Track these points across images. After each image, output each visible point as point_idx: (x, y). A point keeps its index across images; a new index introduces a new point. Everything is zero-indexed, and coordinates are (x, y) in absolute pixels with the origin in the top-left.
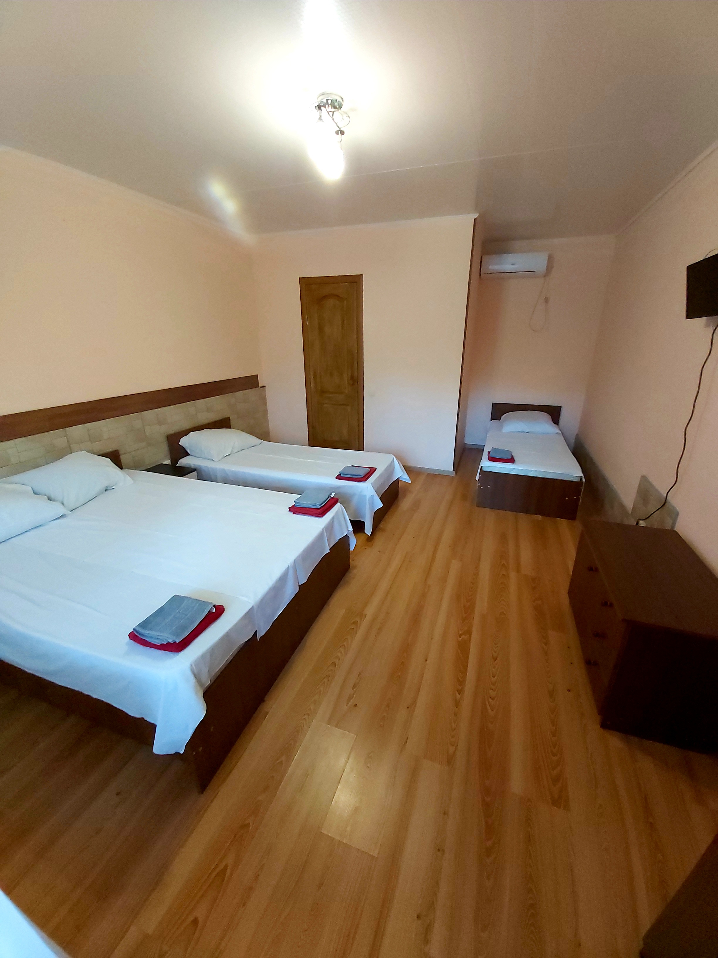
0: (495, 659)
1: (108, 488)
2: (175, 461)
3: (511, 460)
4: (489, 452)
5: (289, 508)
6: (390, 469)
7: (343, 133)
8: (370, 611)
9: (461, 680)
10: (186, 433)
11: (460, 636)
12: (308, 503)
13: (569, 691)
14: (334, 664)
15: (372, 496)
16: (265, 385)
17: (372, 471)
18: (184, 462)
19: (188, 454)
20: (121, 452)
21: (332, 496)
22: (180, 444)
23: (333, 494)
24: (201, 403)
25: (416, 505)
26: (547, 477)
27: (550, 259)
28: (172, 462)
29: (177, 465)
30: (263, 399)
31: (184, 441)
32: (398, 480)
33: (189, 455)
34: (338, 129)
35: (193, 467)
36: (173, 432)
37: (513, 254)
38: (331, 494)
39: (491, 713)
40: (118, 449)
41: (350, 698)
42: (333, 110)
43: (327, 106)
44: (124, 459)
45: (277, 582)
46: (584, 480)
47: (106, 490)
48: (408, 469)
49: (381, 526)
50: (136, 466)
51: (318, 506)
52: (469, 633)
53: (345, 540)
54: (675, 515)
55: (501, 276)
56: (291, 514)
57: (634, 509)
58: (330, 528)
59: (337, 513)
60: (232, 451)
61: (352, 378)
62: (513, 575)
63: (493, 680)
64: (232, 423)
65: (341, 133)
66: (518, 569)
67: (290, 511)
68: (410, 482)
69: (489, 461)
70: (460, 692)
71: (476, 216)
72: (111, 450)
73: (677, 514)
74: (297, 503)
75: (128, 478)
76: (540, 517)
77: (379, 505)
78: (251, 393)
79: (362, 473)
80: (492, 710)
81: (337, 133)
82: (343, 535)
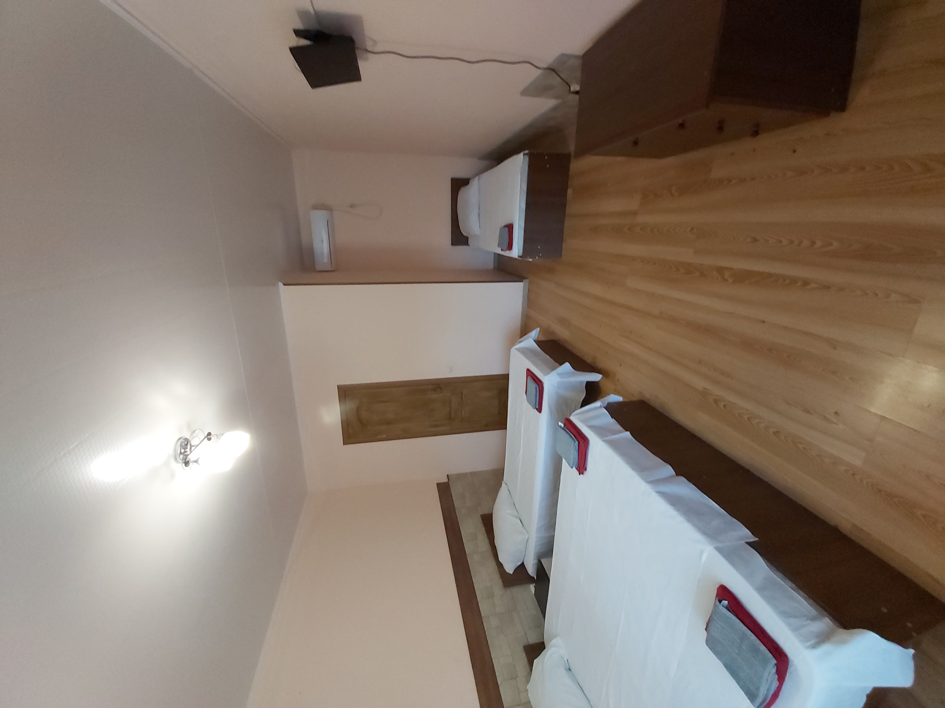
0: (755, 240)
1: (568, 668)
2: (531, 580)
3: (510, 227)
4: (502, 250)
5: (580, 474)
6: (525, 352)
7: (209, 434)
8: (699, 383)
9: (788, 281)
10: (500, 565)
11: (725, 280)
12: (574, 454)
13: (795, 151)
14: (776, 433)
15: (559, 374)
16: (446, 476)
17: (529, 373)
18: (531, 570)
19: (522, 565)
20: (525, 643)
21: (563, 425)
22: (512, 573)
23: (560, 424)
24: (468, 547)
25: (563, 321)
26: (526, 189)
27: (316, 207)
28: (532, 583)
29: (535, 577)
30: (461, 477)
31: (510, 568)
32: (537, 342)
33: (523, 563)
34: (206, 439)
35: (536, 561)
36: (500, 581)
37: (314, 244)
38: (561, 427)
39: (836, 245)
40: (522, 647)
41: (825, 419)
42: (189, 447)
43: (186, 454)
44: (533, 639)
45: (678, 510)
46: (527, 152)
47: (570, 669)
48: (524, 331)
49: (589, 361)
50: (540, 625)
51: (575, 443)
52: (720, 270)
53: (612, 409)
54: (564, 58)
55: (334, 251)
56: (586, 473)
57: (556, 97)
58: (601, 431)
59: (582, 421)
60: (516, 517)
61: (435, 390)
62: (641, 219)
63: (785, 242)
64: (486, 512)
65: (210, 436)
66: (635, 214)
67: (582, 474)
68: (539, 329)
69: (512, 251)
70: (806, 283)
71: (281, 284)
72: (524, 654)
73: (563, 55)
74: (573, 464)
75: (554, 642)
76: (570, 191)
77: (567, 366)
78: (456, 491)
79: (533, 386)
80: (831, 244)
81: (209, 439)
82: (606, 413)
